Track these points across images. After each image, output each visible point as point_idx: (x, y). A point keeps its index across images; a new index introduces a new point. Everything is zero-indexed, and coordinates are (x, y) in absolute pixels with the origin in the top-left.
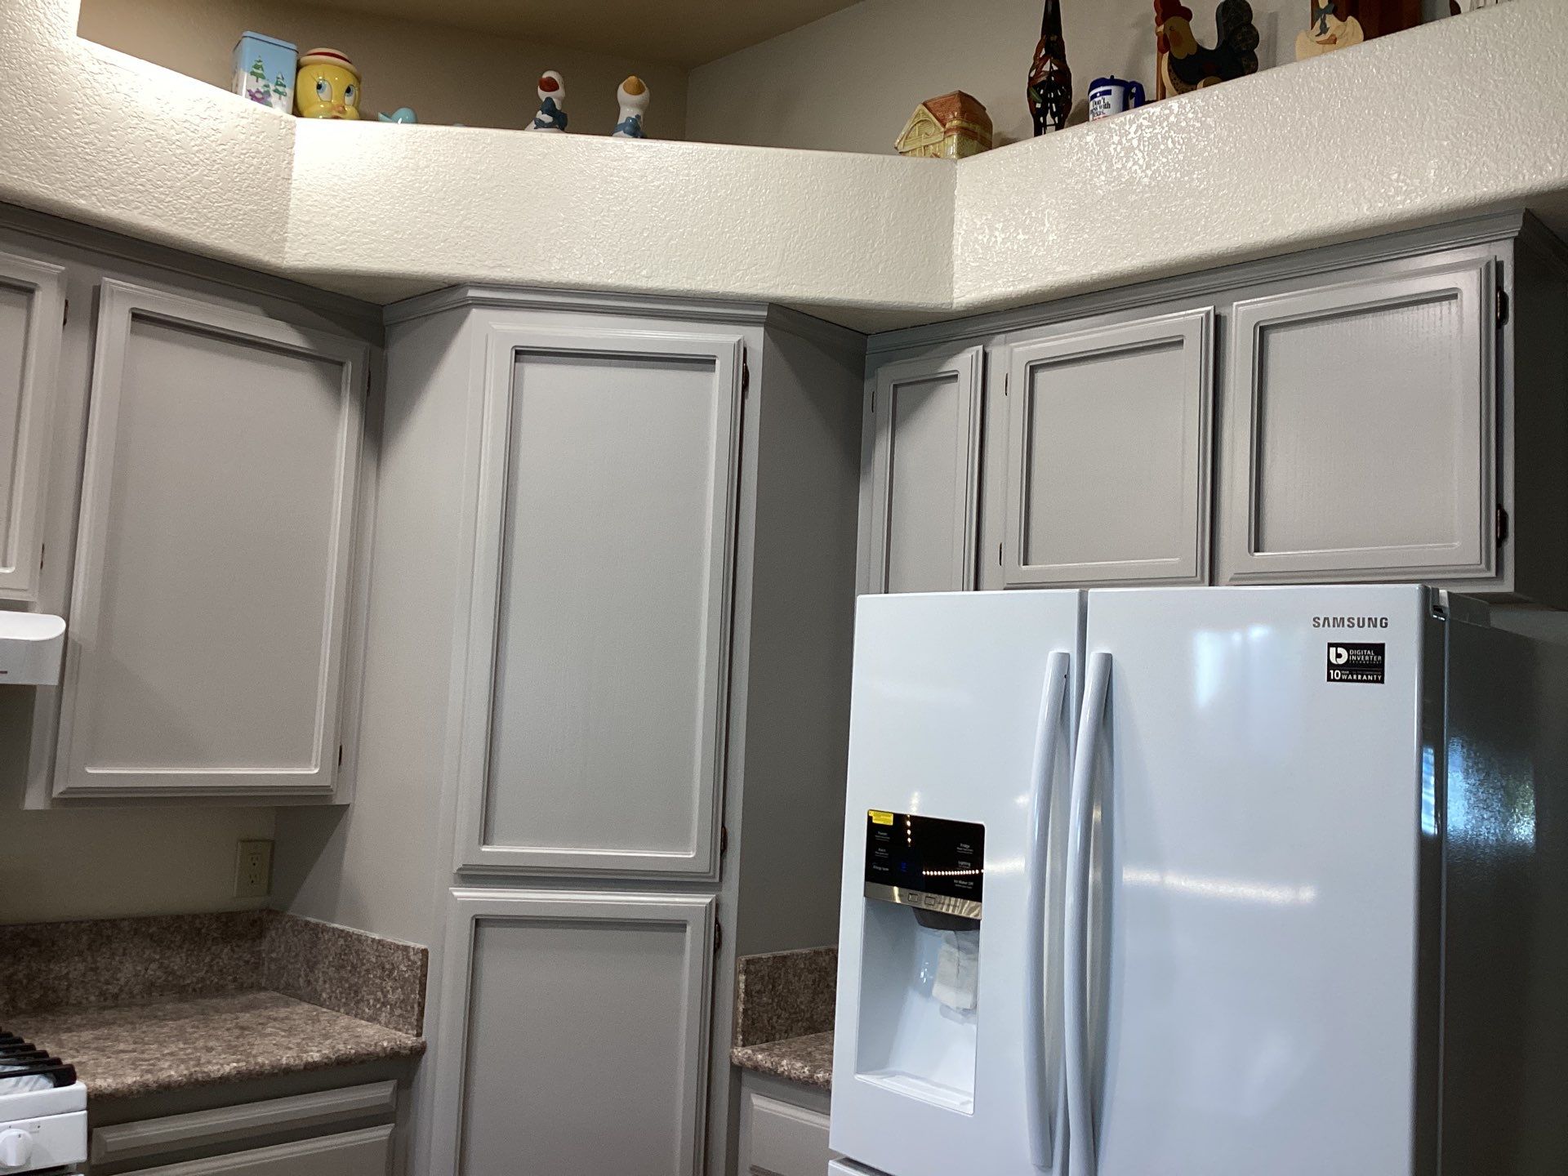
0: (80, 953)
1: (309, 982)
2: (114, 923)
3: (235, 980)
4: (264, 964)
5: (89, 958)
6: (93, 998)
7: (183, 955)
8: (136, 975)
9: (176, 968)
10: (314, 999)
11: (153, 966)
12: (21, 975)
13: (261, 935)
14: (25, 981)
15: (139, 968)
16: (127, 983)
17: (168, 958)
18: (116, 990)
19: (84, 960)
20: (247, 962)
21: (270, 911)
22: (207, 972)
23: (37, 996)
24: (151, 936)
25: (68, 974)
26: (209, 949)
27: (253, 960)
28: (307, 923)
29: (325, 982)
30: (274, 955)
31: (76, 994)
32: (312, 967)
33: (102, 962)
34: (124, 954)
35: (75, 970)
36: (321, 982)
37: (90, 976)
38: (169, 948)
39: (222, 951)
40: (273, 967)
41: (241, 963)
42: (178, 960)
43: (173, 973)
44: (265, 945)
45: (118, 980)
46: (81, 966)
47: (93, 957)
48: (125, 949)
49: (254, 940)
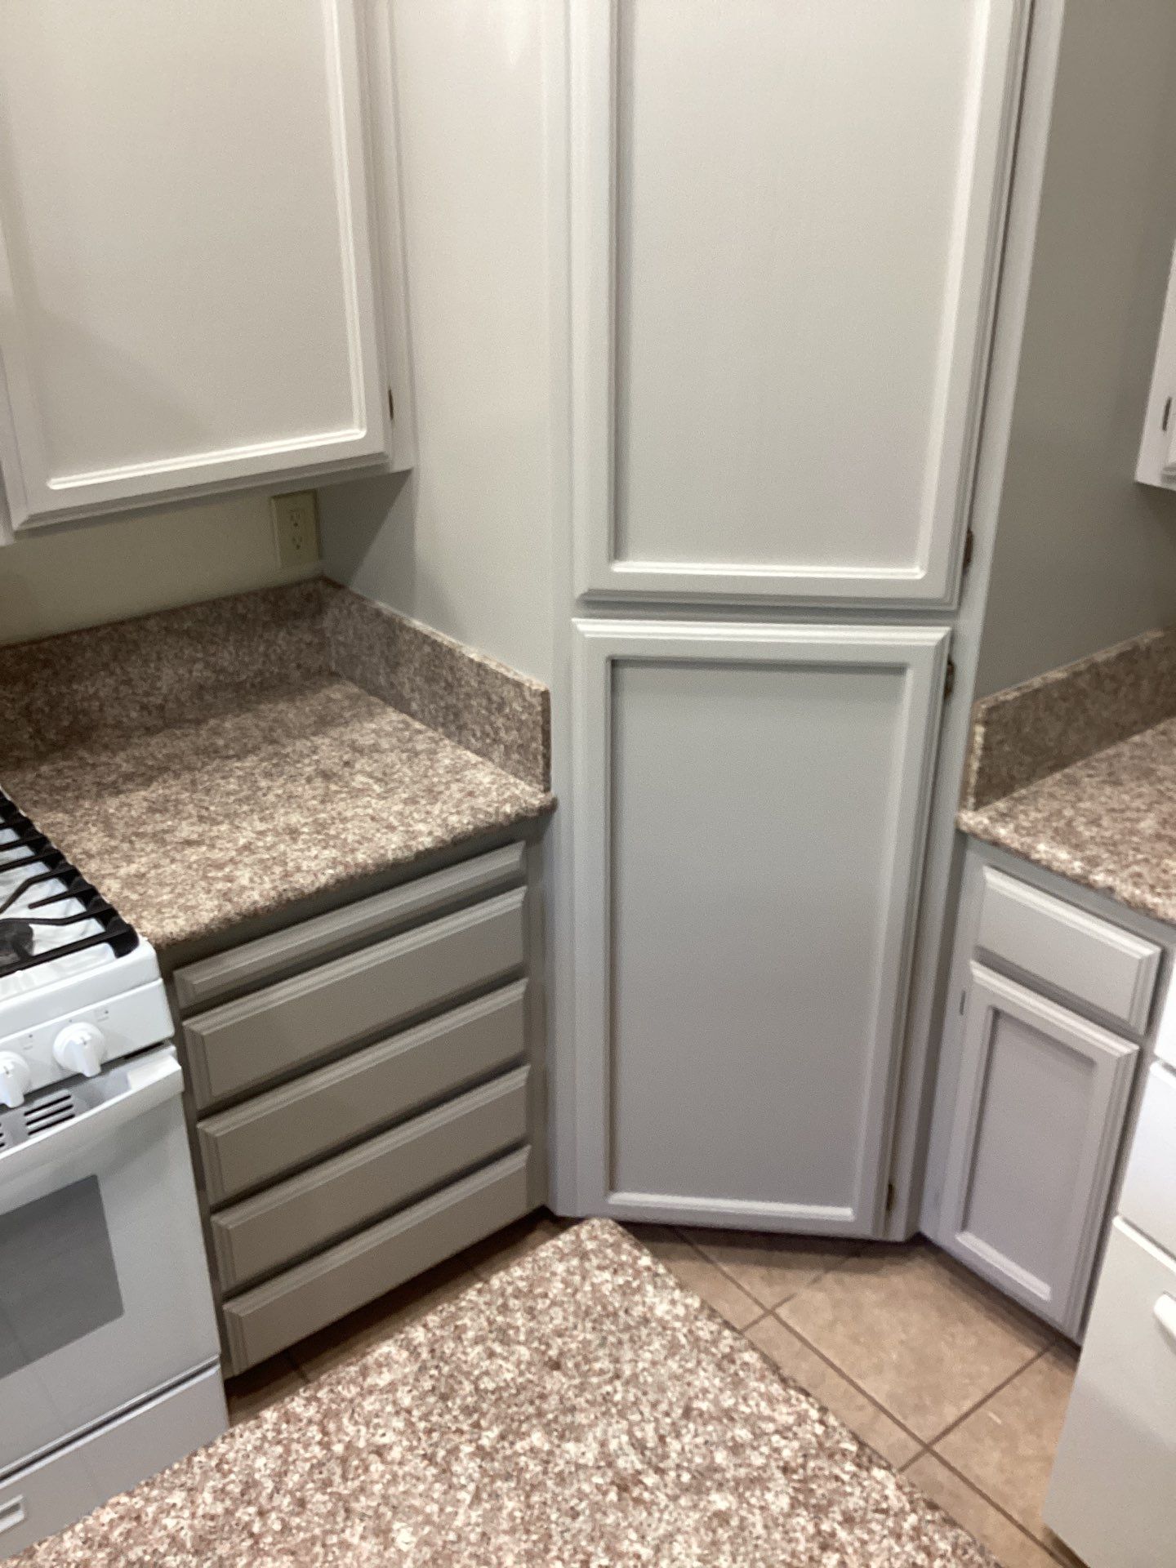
0: (106, 666)
1: (392, 685)
2: (139, 621)
3: (299, 666)
4: (330, 646)
5: (118, 671)
6: (134, 714)
7: (231, 648)
8: (180, 681)
9: (226, 664)
10: (401, 705)
11: (199, 666)
12: (39, 703)
13: (320, 610)
14: (47, 709)
15: (181, 671)
16: (171, 690)
17: (214, 655)
18: (159, 701)
19: (112, 673)
20: (309, 644)
21: (329, 582)
22: (264, 662)
23: (66, 723)
24: (187, 632)
25: (96, 693)
26: (261, 636)
27: (316, 641)
28: (378, 613)
29: (413, 690)
30: (341, 638)
31: (111, 713)
32: (394, 666)
33: (134, 672)
34: (159, 659)
35: (104, 686)
36: (407, 686)
37: (124, 690)
38: (212, 642)
39: (276, 636)
40: (342, 650)
41: (303, 646)
42: (226, 655)
43: (223, 670)
44: (327, 623)
45: (160, 689)
46: (110, 681)
47: (122, 668)
48: (158, 653)
49: (313, 617)
